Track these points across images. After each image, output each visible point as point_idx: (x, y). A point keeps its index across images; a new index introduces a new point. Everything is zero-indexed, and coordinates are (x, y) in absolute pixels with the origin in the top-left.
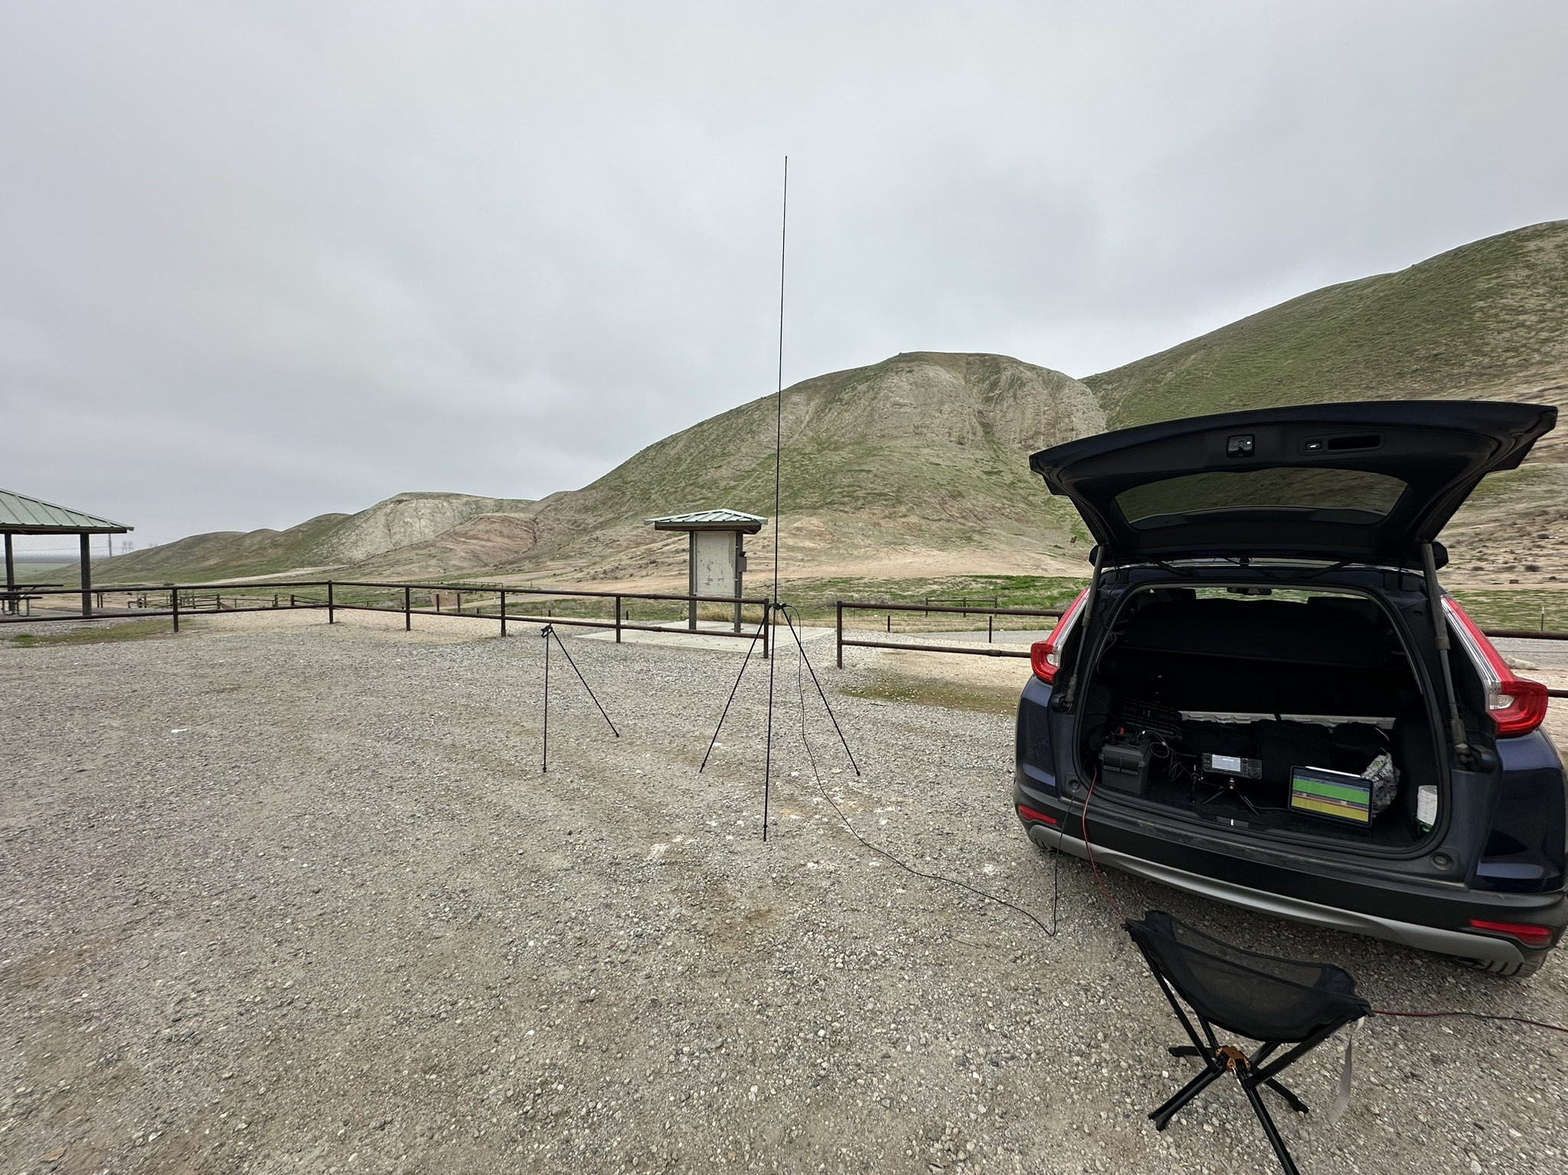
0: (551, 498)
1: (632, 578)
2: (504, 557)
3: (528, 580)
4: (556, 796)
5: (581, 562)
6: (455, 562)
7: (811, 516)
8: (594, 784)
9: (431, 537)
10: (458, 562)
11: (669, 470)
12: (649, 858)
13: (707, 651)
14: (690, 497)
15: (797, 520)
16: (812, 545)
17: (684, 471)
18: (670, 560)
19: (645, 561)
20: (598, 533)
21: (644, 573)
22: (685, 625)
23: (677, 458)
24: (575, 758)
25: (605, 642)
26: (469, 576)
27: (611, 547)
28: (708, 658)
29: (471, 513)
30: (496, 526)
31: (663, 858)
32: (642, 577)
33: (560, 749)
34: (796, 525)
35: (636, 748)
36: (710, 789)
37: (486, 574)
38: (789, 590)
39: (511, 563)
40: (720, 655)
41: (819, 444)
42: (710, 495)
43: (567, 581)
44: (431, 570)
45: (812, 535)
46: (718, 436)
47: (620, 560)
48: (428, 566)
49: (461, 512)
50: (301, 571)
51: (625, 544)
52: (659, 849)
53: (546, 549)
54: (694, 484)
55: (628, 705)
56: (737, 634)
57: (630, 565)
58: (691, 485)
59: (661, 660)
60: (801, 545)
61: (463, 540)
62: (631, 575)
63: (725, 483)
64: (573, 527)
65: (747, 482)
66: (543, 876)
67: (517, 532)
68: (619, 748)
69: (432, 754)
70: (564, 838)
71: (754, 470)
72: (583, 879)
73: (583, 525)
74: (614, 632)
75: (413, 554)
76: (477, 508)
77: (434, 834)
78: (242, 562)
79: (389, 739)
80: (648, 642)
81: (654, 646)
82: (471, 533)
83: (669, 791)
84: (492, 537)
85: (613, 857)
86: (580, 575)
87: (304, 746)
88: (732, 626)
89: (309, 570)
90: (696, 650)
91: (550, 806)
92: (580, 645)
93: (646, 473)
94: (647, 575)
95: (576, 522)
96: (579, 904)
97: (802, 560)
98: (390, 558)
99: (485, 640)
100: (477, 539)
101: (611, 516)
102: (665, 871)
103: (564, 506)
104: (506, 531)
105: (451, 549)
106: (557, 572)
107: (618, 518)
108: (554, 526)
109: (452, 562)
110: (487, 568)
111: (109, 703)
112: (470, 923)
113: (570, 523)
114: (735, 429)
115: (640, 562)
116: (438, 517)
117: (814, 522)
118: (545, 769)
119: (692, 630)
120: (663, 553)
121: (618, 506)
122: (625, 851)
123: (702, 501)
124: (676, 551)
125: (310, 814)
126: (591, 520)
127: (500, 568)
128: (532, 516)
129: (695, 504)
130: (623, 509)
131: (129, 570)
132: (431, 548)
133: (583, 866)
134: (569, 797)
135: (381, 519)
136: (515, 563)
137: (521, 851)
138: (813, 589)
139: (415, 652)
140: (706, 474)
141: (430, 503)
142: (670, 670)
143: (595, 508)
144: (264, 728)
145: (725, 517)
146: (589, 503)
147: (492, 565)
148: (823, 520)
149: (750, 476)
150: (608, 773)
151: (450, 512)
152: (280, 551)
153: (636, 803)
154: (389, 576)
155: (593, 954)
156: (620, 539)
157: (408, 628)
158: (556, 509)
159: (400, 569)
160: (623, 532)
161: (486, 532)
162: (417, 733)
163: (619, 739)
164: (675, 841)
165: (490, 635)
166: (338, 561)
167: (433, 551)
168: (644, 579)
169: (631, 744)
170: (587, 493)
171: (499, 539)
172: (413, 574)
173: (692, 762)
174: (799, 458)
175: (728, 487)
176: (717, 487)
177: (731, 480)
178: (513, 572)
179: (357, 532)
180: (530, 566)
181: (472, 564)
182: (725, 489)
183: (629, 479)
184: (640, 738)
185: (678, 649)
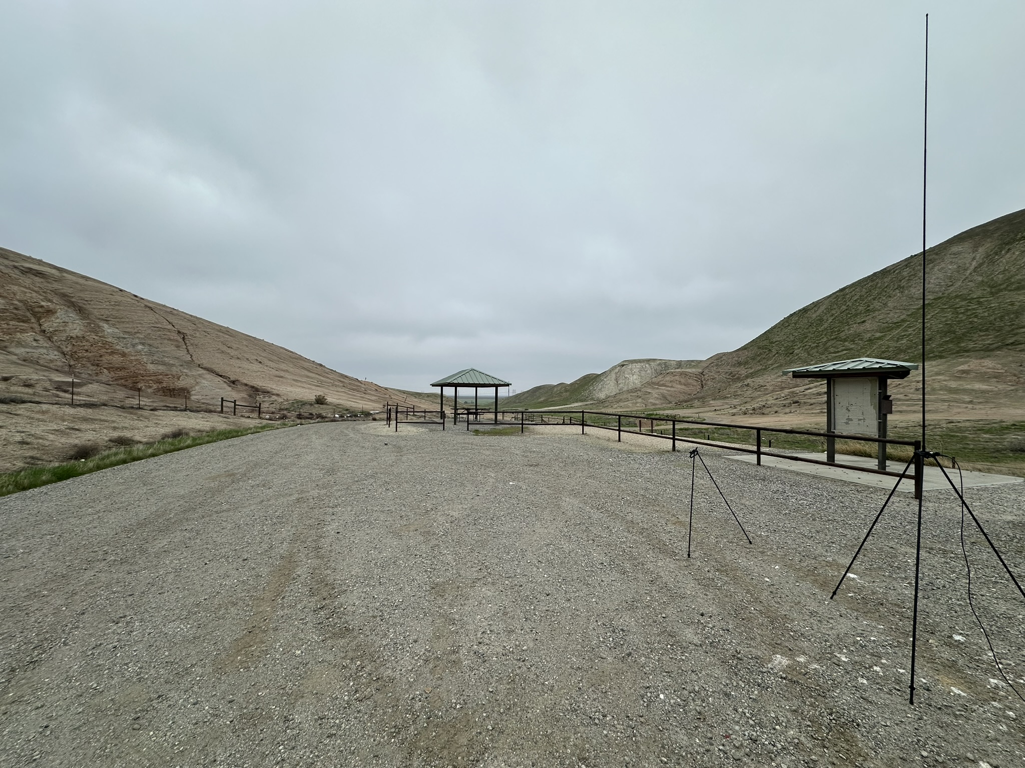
0: (713, 358)
1: (776, 414)
2: (682, 398)
3: (697, 413)
4: (695, 579)
5: (735, 402)
6: (652, 401)
7: (982, 358)
8: (726, 579)
9: (639, 385)
10: (654, 401)
11: (810, 329)
12: (769, 666)
13: (845, 483)
14: (832, 350)
15: (963, 364)
16: (984, 387)
17: (826, 329)
18: (813, 401)
19: (788, 401)
20: (749, 381)
21: (787, 410)
22: (823, 457)
23: (819, 320)
24: (713, 553)
25: (748, 464)
26: (660, 409)
27: (759, 391)
28: (847, 489)
29: (661, 371)
30: (677, 378)
31: (784, 671)
32: (786, 413)
33: (702, 543)
34: (960, 368)
35: (766, 558)
36: (842, 620)
37: (670, 409)
38: (951, 430)
39: (686, 402)
40: (859, 488)
41: (991, 287)
42: (853, 346)
43: (724, 414)
44: (638, 405)
45: (983, 377)
46: (860, 296)
47: (767, 400)
48: (637, 403)
49: (655, 370)
50: (576, 405)
51: (771, 388)
52: (780, 661)
53: (710, 393)
54: (836, 338)
55: (763, 518)
56: (882, 470)
57: (775, 405)
58: (833, 339)
59: (797, 484)
60: (969, 387)
61: (657, 387)
62: (776, 412)
63: (869, 335)
64: (730, 377)
65: (895, 332)
66: (677, 642)
67: (690, 381)
68: (751, 553)
69: (618, 525)
70: (697, 617)
71: (903, 321)
72: (708, 659)
73: (737, 375)
74: (755, 456)
75: (629, 396)
76: (666, 367)
77: (612, 581)
78: (553, 399)
79: (598, 509)
80: (786, 467)
81: (791, 472)
82: (661, 383)
83: (796, 607)
84: (674, 385)
85: (736, 651)
86: (734, 411)
87: (558, 503)
88: (876, 462)
89: (580, 404)
90: (834, 481)
91: (690, 587)
92: (727, 463)
93: (790, 334)
94: (790, 412)
95: (731, 373)
96: (702, 681)
97: (971, 402)
98: (616, 398)
99: (662, 453)
100: (665, 386)
101: (760, 368)
102: (786, 686)
103: (723, 362)
104: (683, 381)
105: (650, 393)
106: (717, 408)
107: (764, 369)
108: (716, 376)
109: (650, 401)
110: (671, 405)
111: (493, 465)
112: (623, 657)
113: (728, 374)
114: (879, 288)
115: (784, 402)
116: (643, 373)
117: (989, 364)
118: (689, 555)
119: (831, 462)
120: (805, 395)
121: (765, 361)
122: (747, 649)
123: (845, 352)
124: (818, 393)
125: (553, 545)
126: (743, 371)
127: (679, 404)
128: (700, 370)
129: (837, 354)
130: (770, 362)
131: (515, 402)
132: (638, 392)
133: (709, 647)
134: (706, 584)
135: (613, 376)
136: (689, 401)
137: (664, 615)
138: (987, 432)
139: (620, 456)
140: (849, 329)
141: (639, 365)
142: (805, 494)
143: (746, 363)
144: (544, 489)
145: (866, 365)
146: (741, 359)
147: (673, 403)
148: (1002, 361)
149: (898, 327)
150: (739, 573)
151: (649, 370)
152: (568, 394)
153: (762, 608)
154: (616, 408)
155: (709, 735)
156: (767, 384)
157: (619, 441)
158: (717, 365)
159: (622, 404)
160: (770, 379)
161: (671, 382)
162: (613, 508)
163: (751, 546)
164: (798, 659)
165: (666, 449)
166: (592, 399)
167: (640, 394)
168: (786, 416)
169: (762, 553)
170: (740, 353)
171: (679, 386)
172: (628, 407)
173: (823, 585)
174: (963, 303)
175: (873, 338)
176: (862, 339)
177: (877, 331)
178: (687, 407)
179: (602, 383)
180: (699, 404)
181: (662, 402)
182: (870, 340)
183: (774, 340)
184: (771, 549)
185: (814, 477)
